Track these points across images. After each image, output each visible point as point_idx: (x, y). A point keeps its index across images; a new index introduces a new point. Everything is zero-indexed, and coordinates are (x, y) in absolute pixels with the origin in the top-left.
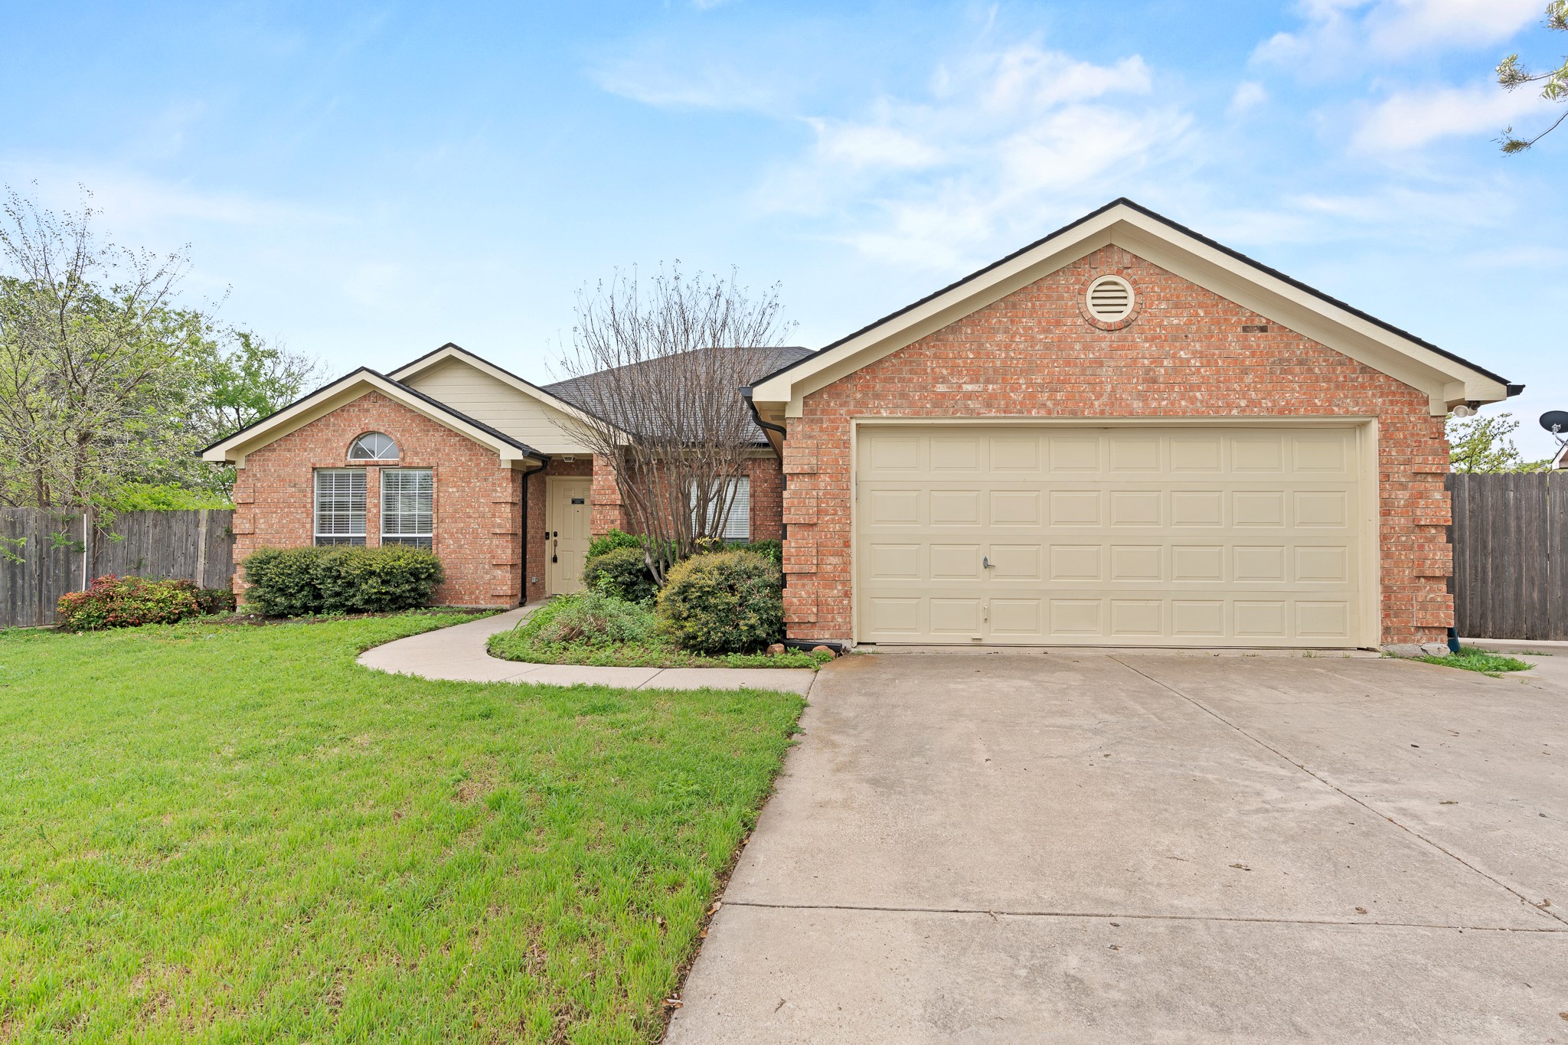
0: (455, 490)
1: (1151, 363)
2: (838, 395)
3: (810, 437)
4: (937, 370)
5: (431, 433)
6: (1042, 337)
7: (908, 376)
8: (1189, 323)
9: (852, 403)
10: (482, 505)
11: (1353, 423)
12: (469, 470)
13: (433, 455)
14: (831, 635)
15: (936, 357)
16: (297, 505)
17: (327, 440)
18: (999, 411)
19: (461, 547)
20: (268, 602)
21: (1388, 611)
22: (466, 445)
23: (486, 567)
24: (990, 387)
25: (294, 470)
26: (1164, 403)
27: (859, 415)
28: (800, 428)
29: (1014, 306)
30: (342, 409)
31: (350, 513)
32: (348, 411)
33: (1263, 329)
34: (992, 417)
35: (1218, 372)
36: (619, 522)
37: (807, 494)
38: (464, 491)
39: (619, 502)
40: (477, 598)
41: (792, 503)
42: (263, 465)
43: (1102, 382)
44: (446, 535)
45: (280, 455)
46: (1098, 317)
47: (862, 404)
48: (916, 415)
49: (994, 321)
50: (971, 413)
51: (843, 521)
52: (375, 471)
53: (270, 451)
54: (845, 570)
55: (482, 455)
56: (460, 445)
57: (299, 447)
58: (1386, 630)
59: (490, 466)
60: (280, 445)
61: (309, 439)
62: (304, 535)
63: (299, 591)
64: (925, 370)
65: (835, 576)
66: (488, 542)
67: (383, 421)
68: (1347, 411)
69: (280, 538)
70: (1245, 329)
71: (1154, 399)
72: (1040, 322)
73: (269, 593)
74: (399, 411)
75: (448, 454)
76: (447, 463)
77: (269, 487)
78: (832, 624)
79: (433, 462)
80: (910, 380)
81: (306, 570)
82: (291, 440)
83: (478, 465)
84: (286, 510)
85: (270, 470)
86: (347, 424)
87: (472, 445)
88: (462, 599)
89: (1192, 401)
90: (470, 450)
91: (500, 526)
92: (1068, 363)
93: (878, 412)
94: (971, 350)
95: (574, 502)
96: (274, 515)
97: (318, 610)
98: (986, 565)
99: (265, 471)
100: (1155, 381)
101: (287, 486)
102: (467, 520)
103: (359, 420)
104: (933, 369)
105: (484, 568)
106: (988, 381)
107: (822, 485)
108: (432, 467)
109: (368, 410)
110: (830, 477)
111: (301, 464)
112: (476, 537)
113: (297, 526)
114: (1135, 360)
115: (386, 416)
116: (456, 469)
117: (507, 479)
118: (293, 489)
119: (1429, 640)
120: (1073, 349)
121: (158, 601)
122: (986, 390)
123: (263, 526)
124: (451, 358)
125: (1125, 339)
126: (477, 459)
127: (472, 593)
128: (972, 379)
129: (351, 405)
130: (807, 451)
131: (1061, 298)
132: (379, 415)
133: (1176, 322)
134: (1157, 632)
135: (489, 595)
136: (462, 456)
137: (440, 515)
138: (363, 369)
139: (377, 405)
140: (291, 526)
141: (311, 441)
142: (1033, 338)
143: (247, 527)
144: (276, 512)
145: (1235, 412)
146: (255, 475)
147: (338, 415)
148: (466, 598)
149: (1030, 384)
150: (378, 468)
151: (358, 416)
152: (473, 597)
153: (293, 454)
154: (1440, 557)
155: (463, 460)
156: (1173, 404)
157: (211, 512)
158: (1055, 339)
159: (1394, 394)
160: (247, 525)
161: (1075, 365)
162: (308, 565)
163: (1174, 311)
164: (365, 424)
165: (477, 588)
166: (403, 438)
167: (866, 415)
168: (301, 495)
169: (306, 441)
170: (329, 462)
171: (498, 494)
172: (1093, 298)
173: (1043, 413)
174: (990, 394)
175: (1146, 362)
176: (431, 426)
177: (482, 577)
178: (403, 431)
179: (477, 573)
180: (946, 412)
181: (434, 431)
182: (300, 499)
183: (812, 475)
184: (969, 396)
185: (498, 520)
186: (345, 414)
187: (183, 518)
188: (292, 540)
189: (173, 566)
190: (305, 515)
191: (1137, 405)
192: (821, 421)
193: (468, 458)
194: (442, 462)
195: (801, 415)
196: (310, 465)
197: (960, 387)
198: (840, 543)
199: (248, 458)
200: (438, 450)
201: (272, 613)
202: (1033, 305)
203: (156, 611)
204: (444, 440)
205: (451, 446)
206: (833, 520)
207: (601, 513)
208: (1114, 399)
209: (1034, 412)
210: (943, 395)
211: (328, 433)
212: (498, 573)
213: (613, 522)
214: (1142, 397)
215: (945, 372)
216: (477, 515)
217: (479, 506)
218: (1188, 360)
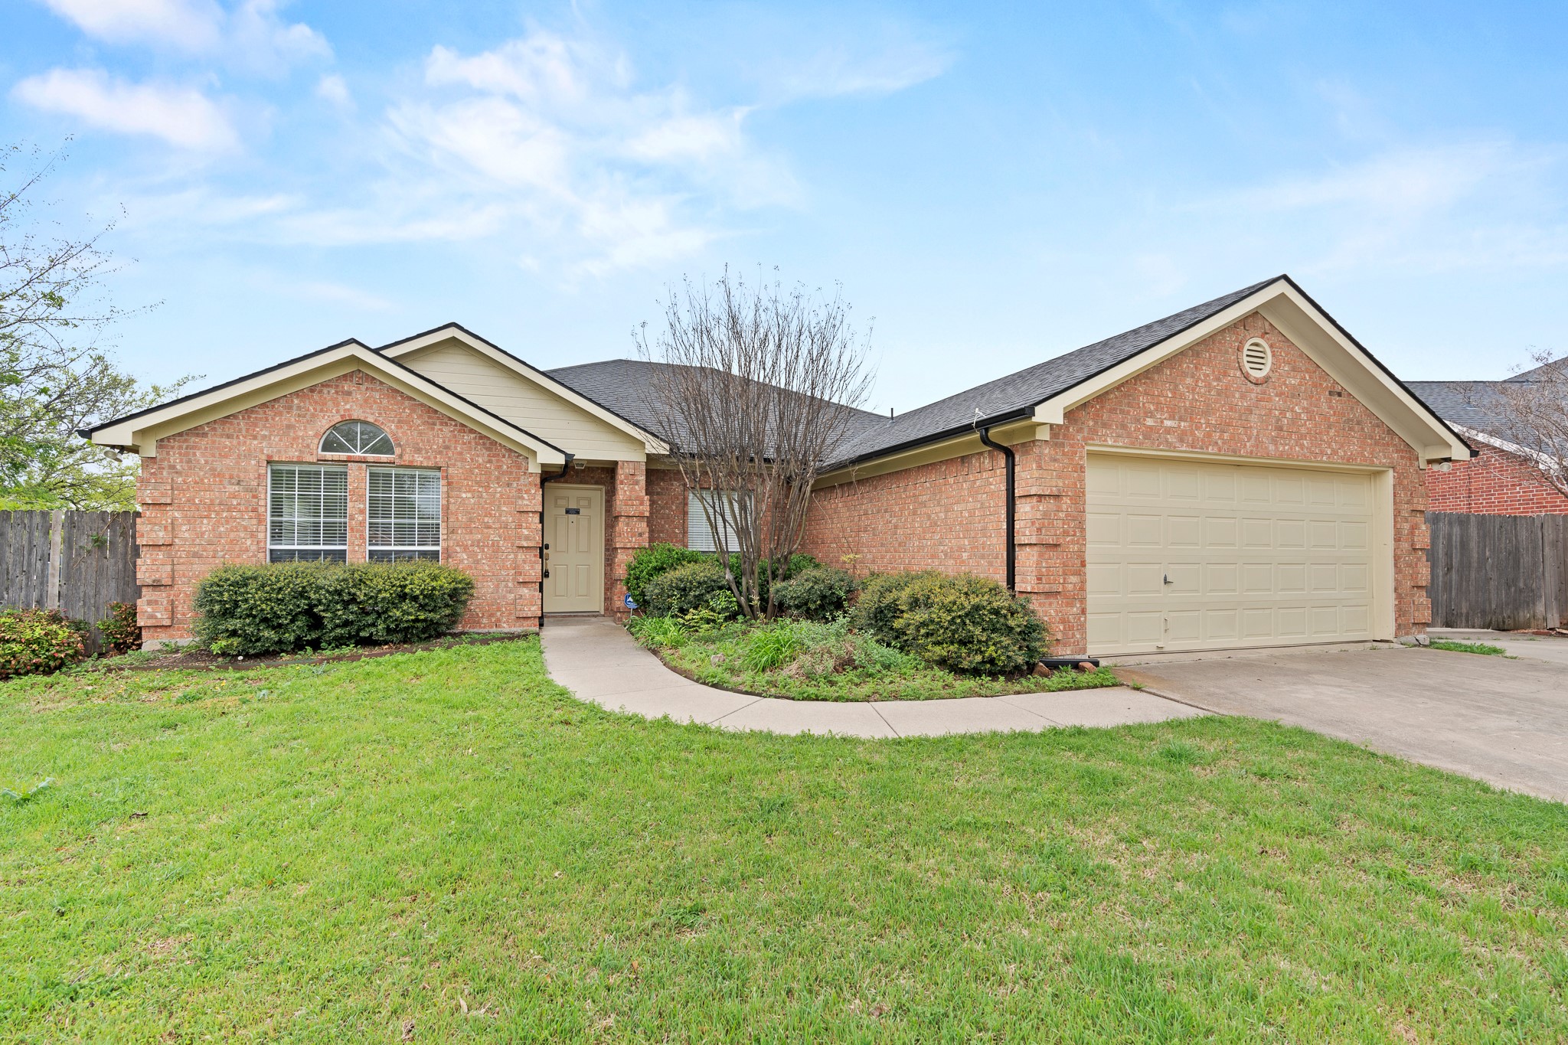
0: (469, 495)
1: (1280, 414)
2: (1076, 421)
3: (1055, 460)
4: (1146, 405)
5: (438, 427)
6: (1215, 384)
7: (1126, 409)
8: (1300, 384)
9: (1086, 430)
10: (504, 514)
11: (1370, 471)
12: (488, 473)
13: (440, 453)
14: (1072, 651)
15: (1147, 394)
16: (242, 508)
17: (289, 427)
18: (1187, 446)
19: (477, 562)
20: (246, 637)
21: (1400, 612)
22: (484, 444)
23: (510, 585)
24: (1182, 424)
25: (238, 463)
26: (1287, 448)
27: (1091, 442)
28: (1047, 451)
29: (1198, 355)
30: (312, 389)
31: (322, 520)
32: (320, 392)
33: (1339, 394)
34: (1183, 451)
35: (1316, 424)
36: (647, 535)
37: (1055, 515)
38: (481, 497)
39: (647, 514)
40: (498, 620)
41: (1043, 524)
42: (186, 454)
43: (1251, 427)
44: (458, 549)
45: (214, 442)
46: (1252, 372)
47: (1093, 431)
48: (1132, 445)
49: (1185, 366)
50: (1171, 446)
51: (1081, 542)
52: (360, 469)
53: (197, 435)
54: (1083, 589)
55: (504, 456)
56: (476, 443)
57: (244, 432)
58: (1399, 627)
59: (514, 470)
60: (214, 429)
61: (261, 424)
62: (254, 548)
63: (293, 621)
64: (1139, 404)
65: (1074, 594)
66: (512, 556)
67: (371, 408)
68: (1380, 463)
69: (215, 551)
70: (1331, 393)
71: (1281, 444)
72: (1214, 371)
73: (249, 625)
74: (394, 398)
75: (461, 453)
76: (459, 464)
77: (196, 483)
78: (1072, 640)
79: (440, 460)
80: (1128, 412)
81: (302, 594)
82: (231, 424)
83: (499, 467)
84: (225, 514)
85: (198, 461)
86: (318, 408)
87: (491, 444)
88: (479, 622)
89: (1302, 446)
90: (487, 449)
91: (527, 538)
92: (1231, 409)
93: (1105, 440)
94: (1170, 389)
95: (568, 512)
96: (205, 521)
97: (316, 645)
98: (1166, 582)
99: (189, 461)
100: (1282, 430)
101: (226, 482)
102: (485, 531)
103: (337, 405)
104: (1144, 404)
105: (506, 586)
106: (1181, 419)
107: (1064, 506)
108: (439, 468)
109: (349, 393)
110: (1071, 500)
111: (248, 456)
112: (496, 549)
113: (242, 535)
114: (1270, 410)
115: (375, 402)
116: (471, 471)
117: (536, 485)
118: (237, 488)
119: (1419, 632)
120: (1234, 397)
121: (28, 643)
122: (1179, 426)
123: (187, 535)
124: (454, 341)
125: (1264, 393)
126: (498, 461)
127: (492, 615)
128: (1170, 416)
129: (324, 385)
130: (1055, 473)
131: (1227, 352)
132: (366, 401)
133: (1293, 382)
134: (1269, 635)
135: (513, 617)
136: (478, 456)
137: (451, 525)
138: (353, 341)
139: (363, 388)
140: (232, 535)
141: (264, 426)
142: (1210, 384)
143: (161, 536)
144: (208, 517)
145: (1325, 458)
146: (173, 467)
147: (305, 396)
148: (485, 621)
149: (1208, 424)
150: (364, 465)
151: (334, 400)
152: (493, 620)
153: (235, 442)
154: (1424, 573)
155: (481, 461)
156: (1291, 449)
157: (70, 515)
158: (1224, 388)
159: (1402, 451)
160: (161, 534)
161: (1236, 411)
162: (304, 587)
163: (1292, 373)
164: (345, 410)
165: (499, 609)
166: (400, 431)
167: (1097, 442)
168: (249, 495)
169: (256, 425)
170: (293, 454)
171: (525, 502)
172: (1247, 356)
173: (1216, 450)
174: (1182, 431)
175: (1277, 413)
176: (438, 418)
177: (504, 597)
178: (399, 422)
179: (498, 591)
180: (1153, 444)
181: (441, 424)
182: (248, 501)
183: (1057, 497)
184: (1168, 431)
185: (526, 532)
186: (316, 396)
187: (23, 522)
188: (234, 554)
189: (7, 589)
190: (254, 521)
191: (1271, 447)
192: (1063, 445)
193: (486, 459)
194: (453, 461)
195: (1048, 438)
196: (264, 457)
197: (1162, 422)
198: (1078, 562)
199: (161, 444)
200: (447, 448)
201: (252, 652)
202: (1210, 355)
203: (26, 656)
204: (455, 436)
205: (464, 444)
206: (1073, 540)
207: (627, 525)
208: (1259, 443)
209: (1210, 448)
210: (1151, 427)
211: (291, 418)
212: (525, 591)
213: (640, 535)
214: (1274, 441)
215: (1152, 408)
216: (497, 525)
217: (500, 515)
218: (1300, 414)
